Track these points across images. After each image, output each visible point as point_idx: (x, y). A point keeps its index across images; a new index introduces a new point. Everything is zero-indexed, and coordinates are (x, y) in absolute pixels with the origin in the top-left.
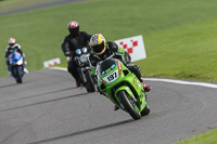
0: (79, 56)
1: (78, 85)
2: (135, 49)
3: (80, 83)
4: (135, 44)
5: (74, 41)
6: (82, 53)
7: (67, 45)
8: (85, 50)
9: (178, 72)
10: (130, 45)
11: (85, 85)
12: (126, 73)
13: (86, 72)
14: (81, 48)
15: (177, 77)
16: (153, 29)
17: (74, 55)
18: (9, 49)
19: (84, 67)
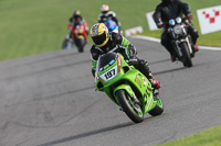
0: (173, 27)
1: (174, 60)
3: (175, 57)
5: (167, 9)
6: (176, 23)
7: (159, 15)
8: (179, 20)
11: (180, 59)
12: (126, 69)
13: (181, 45)
14: (174, 18)
17: (167, 26)
18: (102, 17)
19: (179, 39)
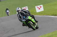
2: (41, 8)
4: (41, 7)
9: (52, 14)
10: (39, 7)
15: (52, 15)
16: (45, 3)
